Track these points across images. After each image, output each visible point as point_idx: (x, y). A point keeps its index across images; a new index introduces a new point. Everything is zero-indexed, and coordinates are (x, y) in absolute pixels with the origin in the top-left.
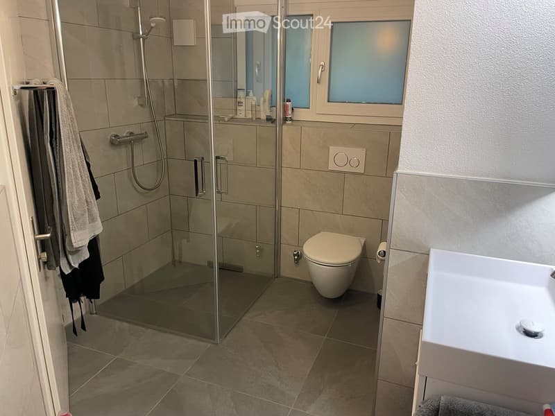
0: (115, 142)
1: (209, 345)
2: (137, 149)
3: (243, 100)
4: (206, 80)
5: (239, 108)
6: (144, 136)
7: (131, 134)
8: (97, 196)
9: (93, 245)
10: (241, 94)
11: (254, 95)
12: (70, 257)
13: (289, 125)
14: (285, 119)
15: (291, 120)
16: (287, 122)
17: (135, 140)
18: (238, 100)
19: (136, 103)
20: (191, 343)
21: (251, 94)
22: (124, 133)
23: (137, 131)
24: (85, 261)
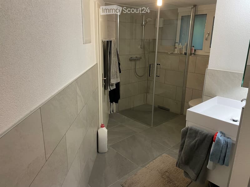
0: (131, 60)
1: (149, 127)
2: (138, 62)
3: (177, 47)
4: (156, 39)
5: (175, 50)
6: (141, 58)
7: (137, 57)
8: (120, 72)
9: (118, 85)
10: (177, 45)
11: (181, 45)
12: (110, 86)
13: (192, 56)
14: (191, 54)
15: (194, 54)
16: (192, 55)
17: (138, 59)
18: (176, 47)
19: (139, 47)
20: (144, 125)
21: (180, 44)
22: (134, 57)
23: (138, 56)
24: (114, 89)
